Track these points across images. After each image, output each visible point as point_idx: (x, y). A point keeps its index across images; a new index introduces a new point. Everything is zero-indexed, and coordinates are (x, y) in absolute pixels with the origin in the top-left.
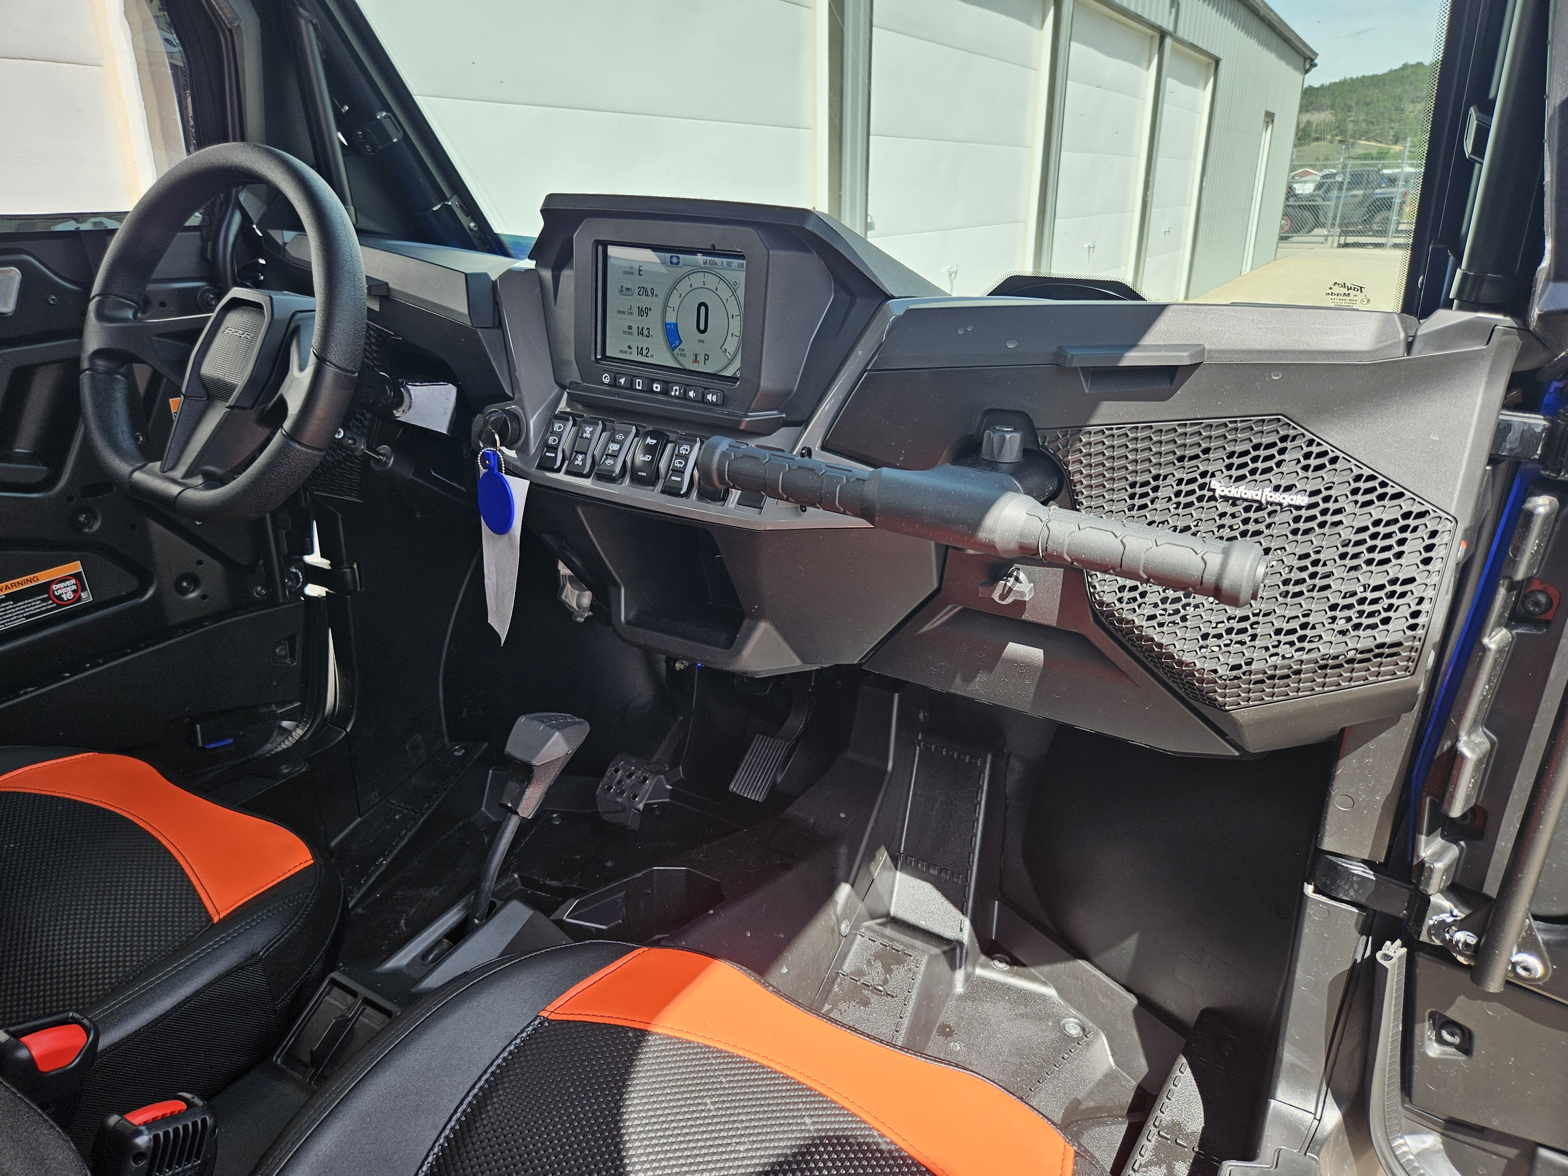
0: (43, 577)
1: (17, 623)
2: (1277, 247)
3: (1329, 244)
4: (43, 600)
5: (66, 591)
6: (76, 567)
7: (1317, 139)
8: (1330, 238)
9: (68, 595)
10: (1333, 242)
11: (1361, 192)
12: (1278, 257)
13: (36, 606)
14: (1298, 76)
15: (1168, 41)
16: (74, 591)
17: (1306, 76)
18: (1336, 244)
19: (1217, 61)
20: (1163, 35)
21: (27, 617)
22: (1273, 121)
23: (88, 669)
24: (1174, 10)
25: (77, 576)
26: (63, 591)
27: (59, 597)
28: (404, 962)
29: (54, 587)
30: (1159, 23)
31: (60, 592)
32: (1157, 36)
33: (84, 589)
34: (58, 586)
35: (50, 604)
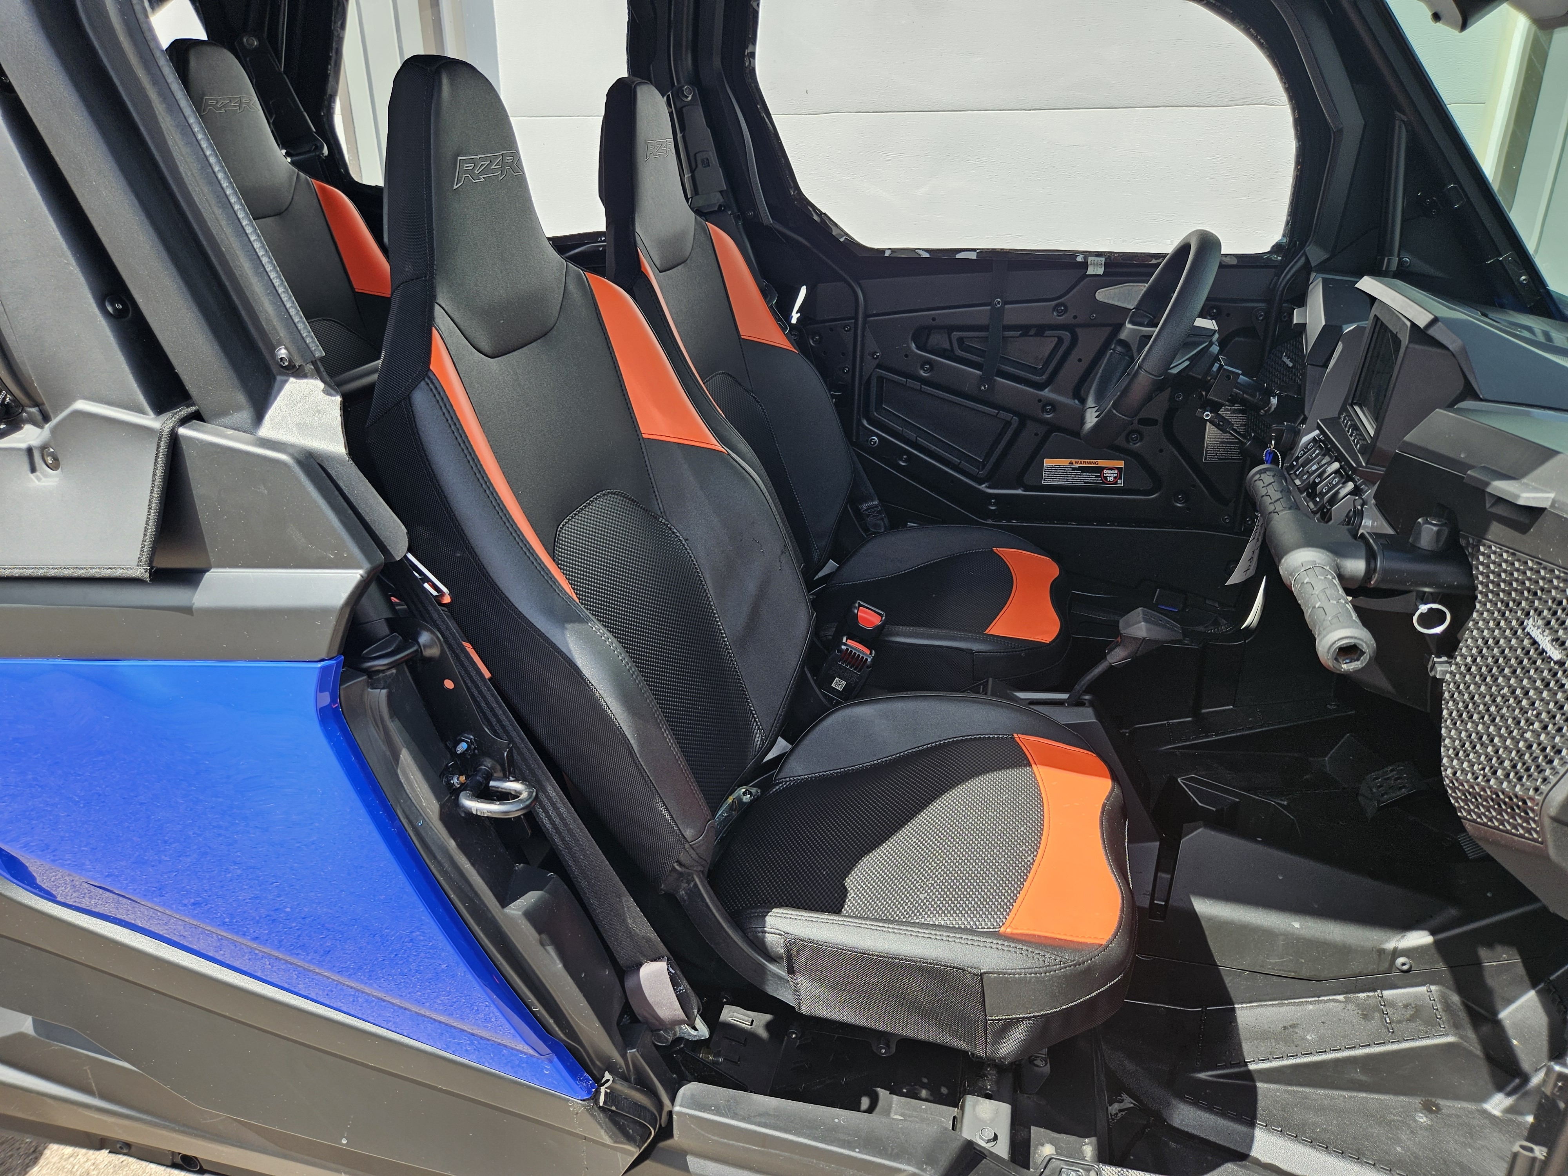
0: (1102, 463)
1: (1079, 484)
4: (1097, 476)
5: (1110, 476)
6: (1121, 464)
9: (1111, 479)
13: (1091, 478)
16: (1115, 478)
21: (1085, 483)
23: (1108, 526)
25: (1119, 469)
26: (1109, 475)
27: (1106, 478)
28: (1022, 697)
29: (1105, 471)
31: (1107, 475)
33: (1120, 478)
34: (1107, 471)
35: (1099, 480)
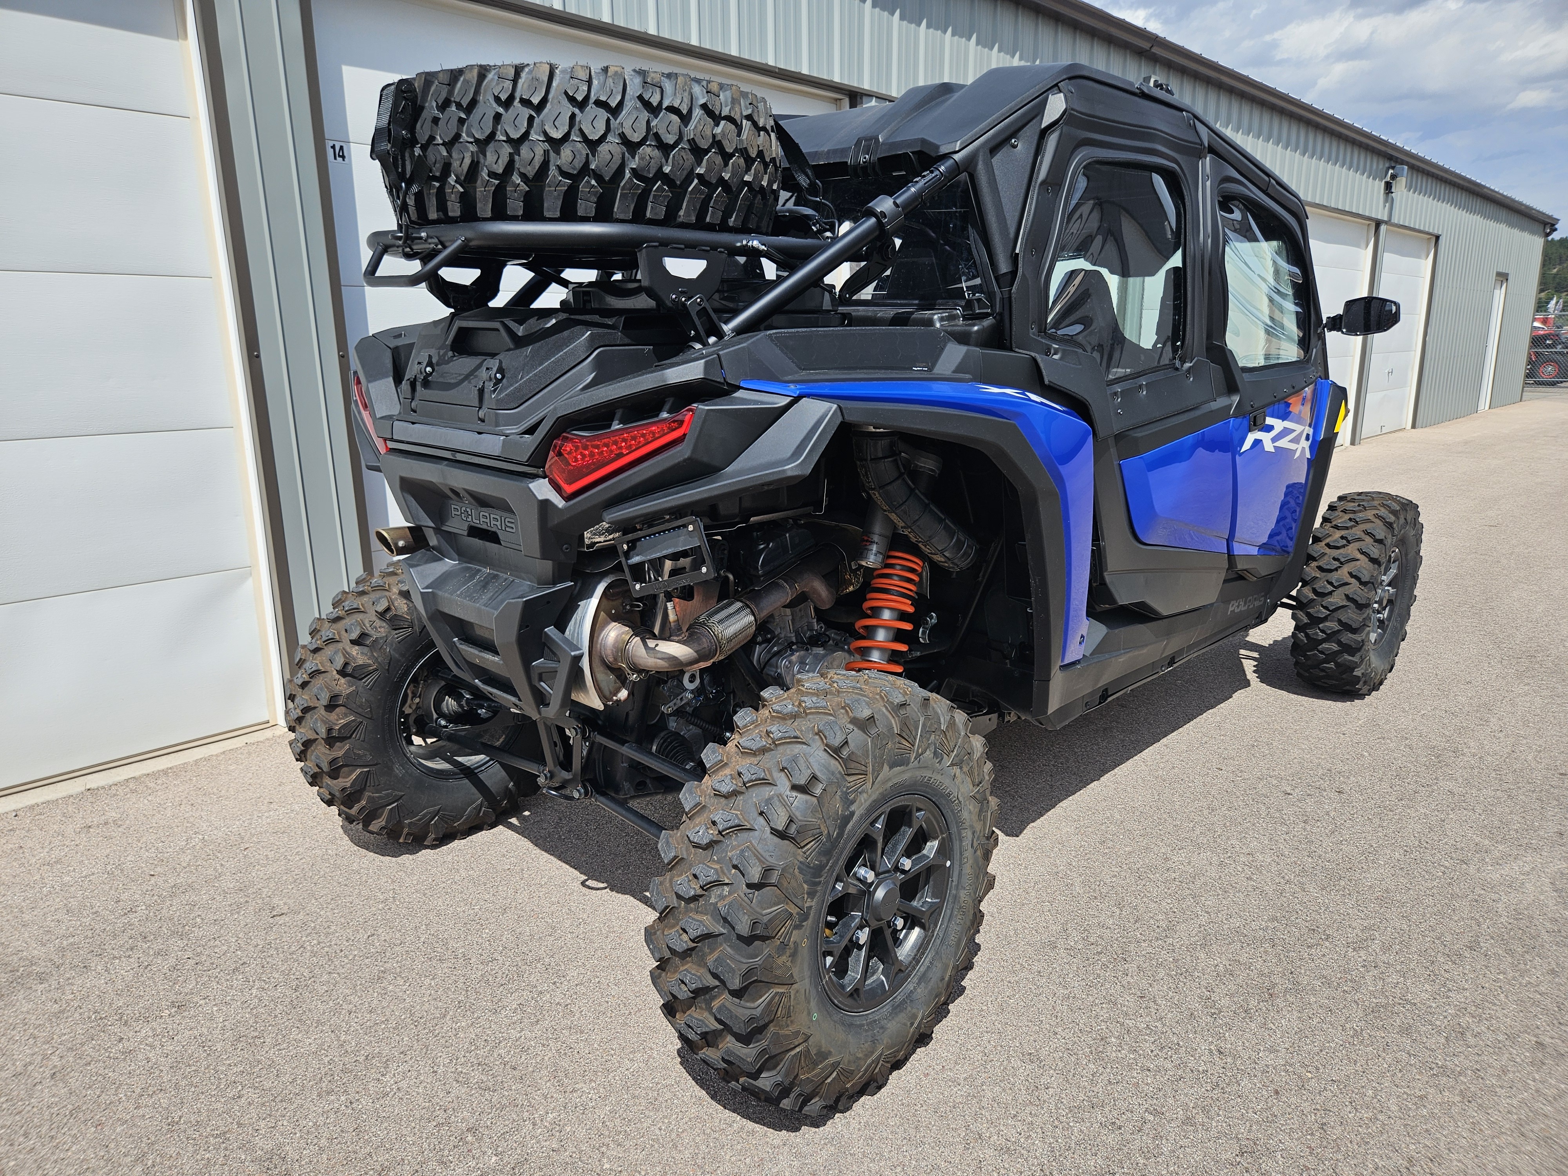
2: (1523, 391)
12: (1524, 399)
15: (1383, 228)
19: (1437, 238)
20: (1378, 224)
24: (1387, 205)
30: (1373, 216)
32: (1374, 224)
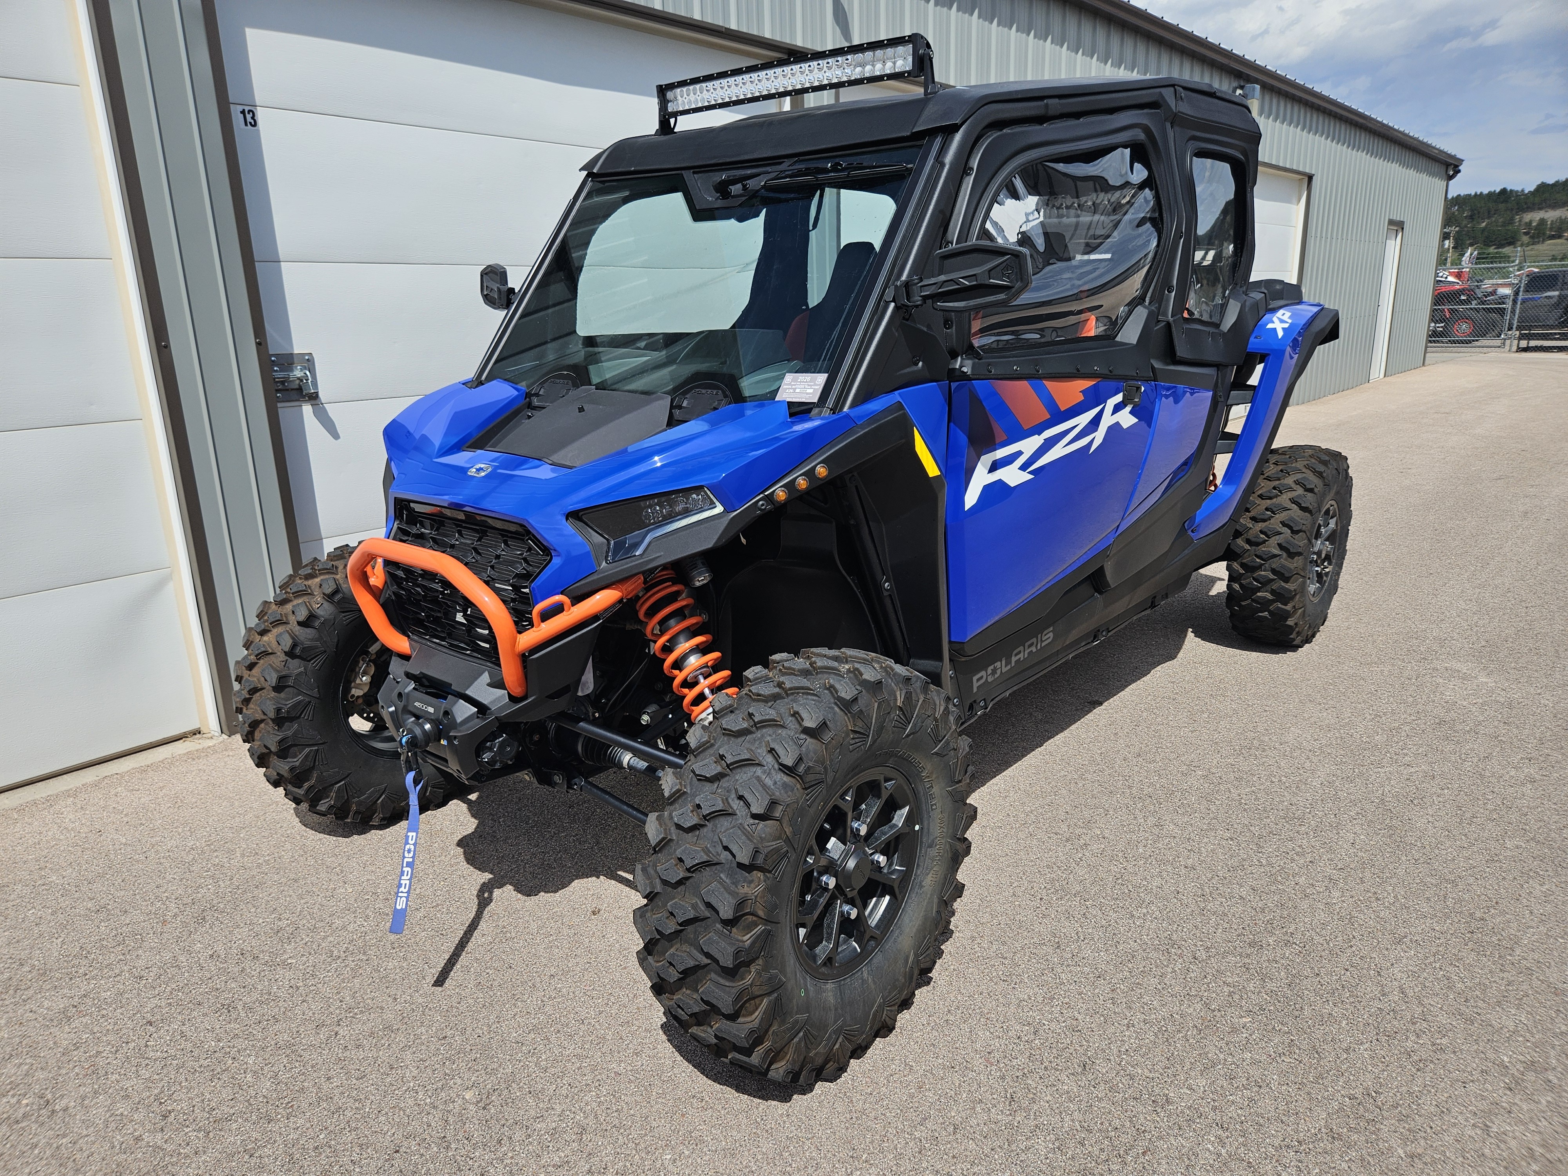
3: (1507, 347)
7: (1552, 237)
8: (1508, 342)
10: (1511, 346)
11: (1556, 293)
14: (1439, 184)
17: (1451, 182)
18: (1515, 348)
22: (1403, 229)
